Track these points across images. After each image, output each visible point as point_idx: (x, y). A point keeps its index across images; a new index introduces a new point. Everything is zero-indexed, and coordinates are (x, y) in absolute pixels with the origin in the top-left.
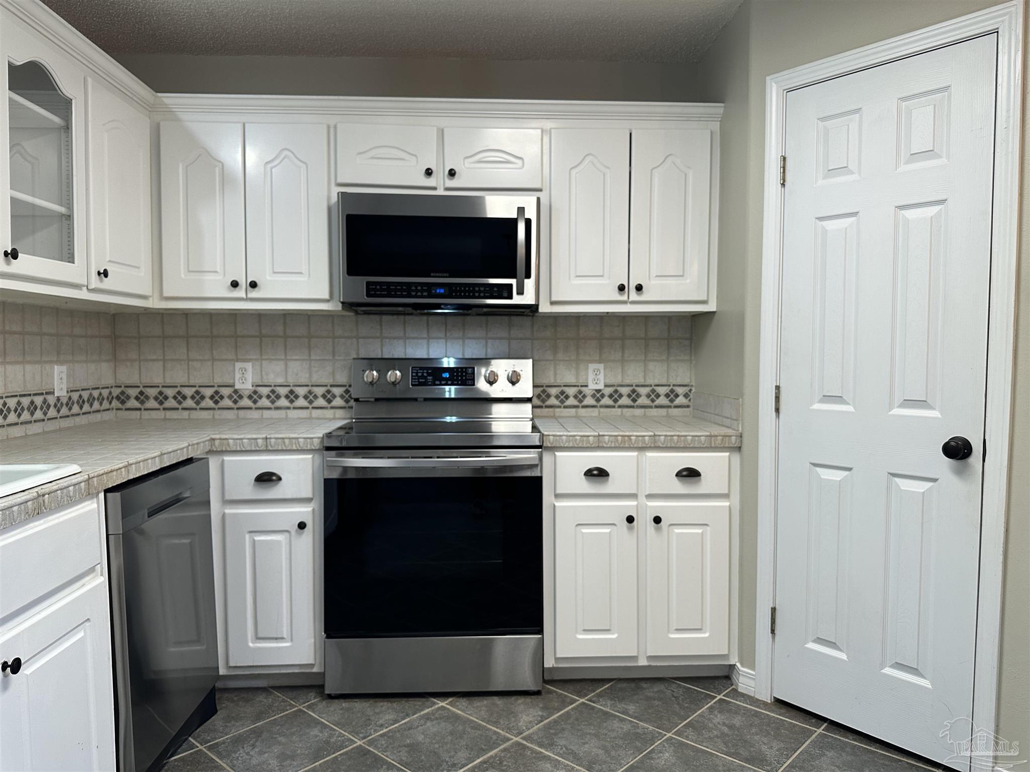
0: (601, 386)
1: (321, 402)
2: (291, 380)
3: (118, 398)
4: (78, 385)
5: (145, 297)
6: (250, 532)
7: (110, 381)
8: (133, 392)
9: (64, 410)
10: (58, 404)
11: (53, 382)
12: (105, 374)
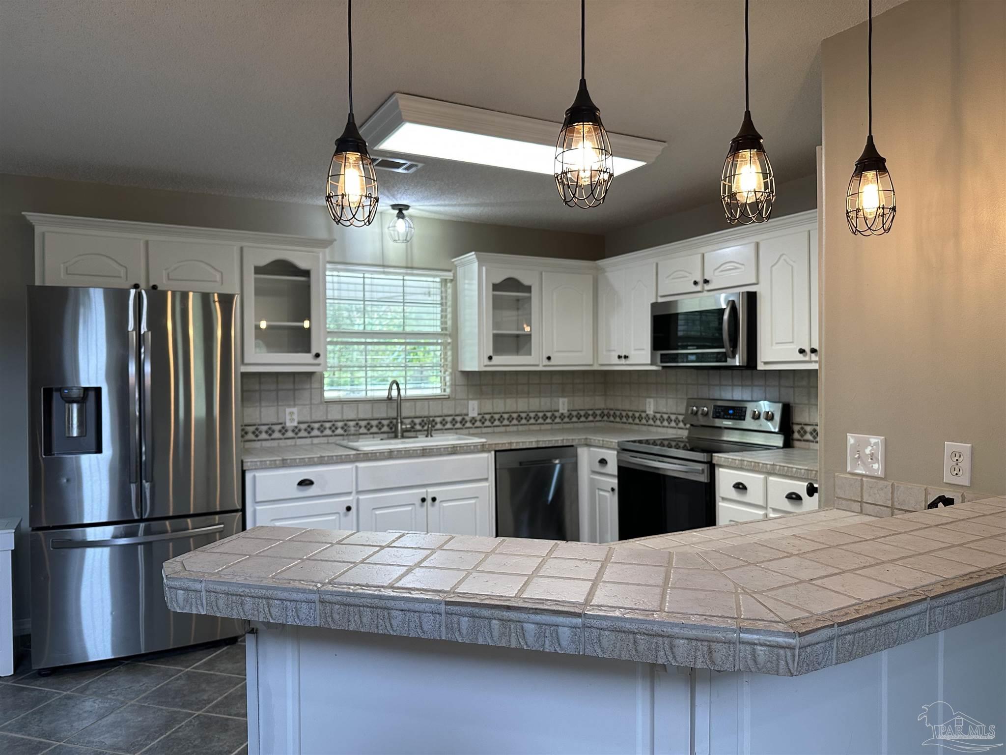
1: (681, 425)
2: (669, 411)
3: (606, 415)
4: (577, 407)
5: (593, 365)
6: (599, 489)
7: (603, 406)
8: (611, 412)
9: (566, 420)
10: (562, 416)
11: (558, 405)
12: (599, 402)
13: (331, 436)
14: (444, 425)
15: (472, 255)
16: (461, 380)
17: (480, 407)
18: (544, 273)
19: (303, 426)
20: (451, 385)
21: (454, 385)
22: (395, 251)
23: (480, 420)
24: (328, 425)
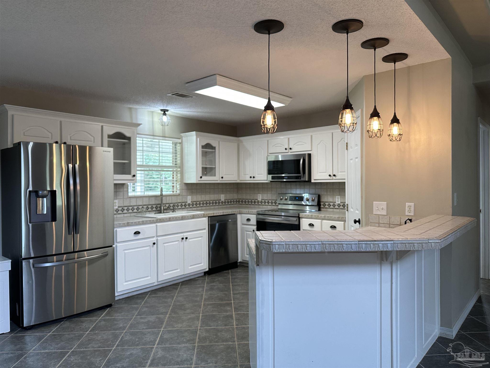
0: (339, 203)
1: (274, 204)
2: (268, 199)
3: (238, 202)
4: (227, 198)
5: (236, 181)
6: (246, 231)
7: (236, 197)
8: (241, 200)
9: (224, 204)
10: (222, 202)
11: (221, 198)
12: (235, 196)
13: (132, 213)
14: (178, 207)
15: (194, 133)
16: (184, 187)
17: (192, 199)
18: (220, 142)
19: (120, 209)
21: (181, 190)
22: (158, 128)
23: (192, 205)
24: (130, 208)
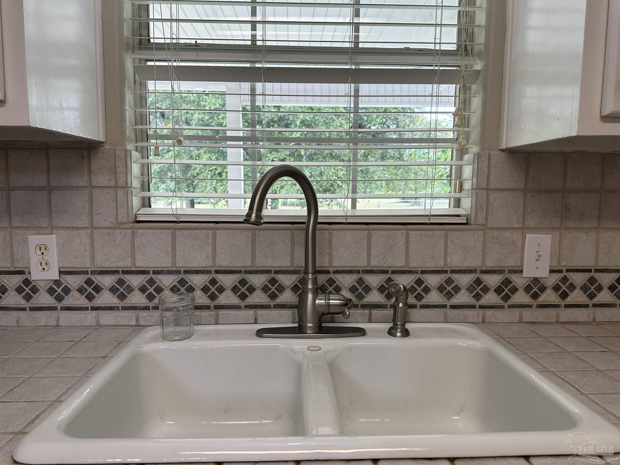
13: (146, 308)
14: (449, 295)
16: (503, 173)
17: (558, 253)
19: (74, 281)
20: (477, 189)
23: (556, 288)
24: (136, 281)
